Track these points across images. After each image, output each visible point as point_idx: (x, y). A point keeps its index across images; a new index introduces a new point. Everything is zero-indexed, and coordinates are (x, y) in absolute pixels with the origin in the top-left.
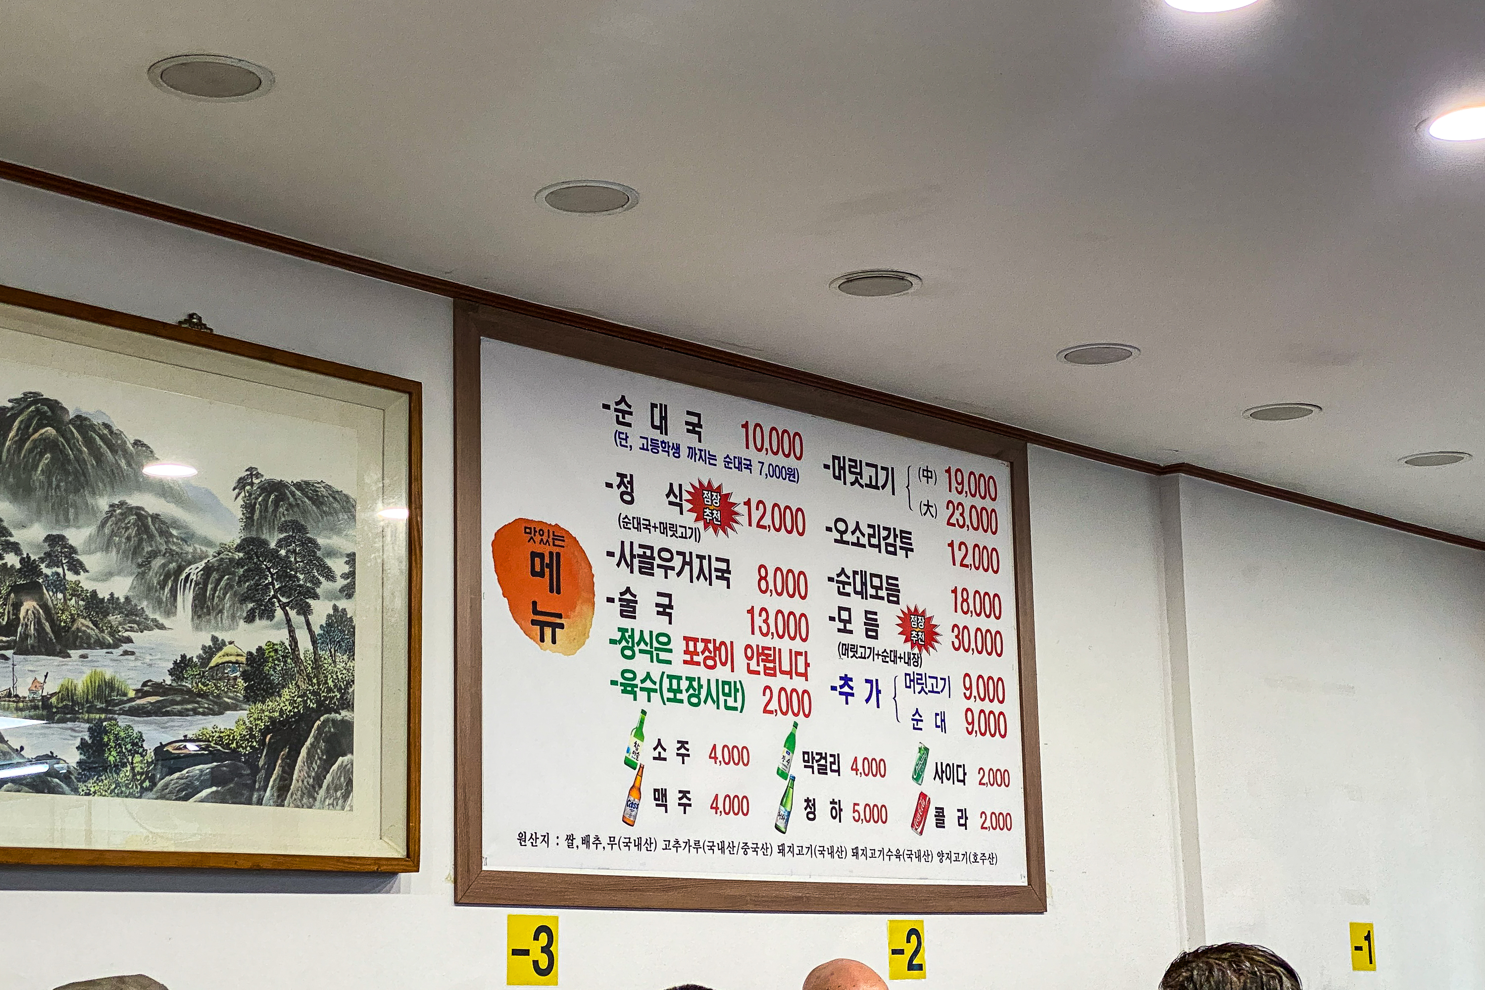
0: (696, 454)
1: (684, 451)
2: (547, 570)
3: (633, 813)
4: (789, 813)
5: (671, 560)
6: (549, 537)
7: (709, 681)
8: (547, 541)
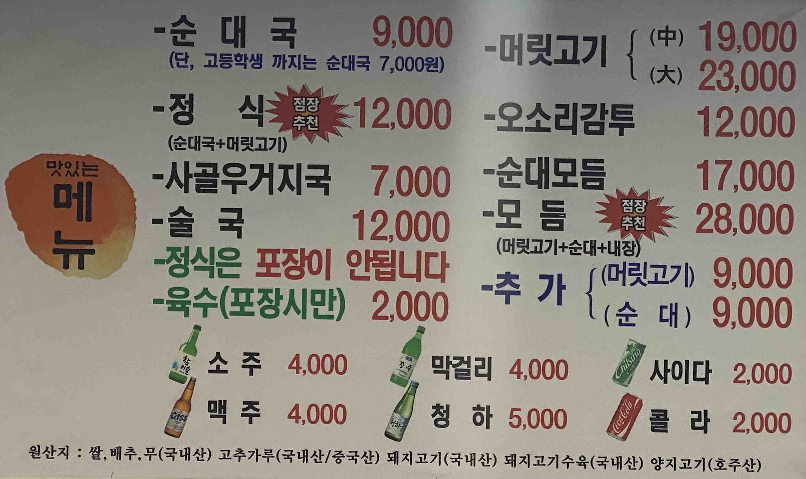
0: (285, 61)
1: (268, 61)
2: (75, 201)
3: (179, 425)
4: (407, 420)
5: (243, 173)
6: (78, 169)
7: (292, 292)
8: (76, 172)
